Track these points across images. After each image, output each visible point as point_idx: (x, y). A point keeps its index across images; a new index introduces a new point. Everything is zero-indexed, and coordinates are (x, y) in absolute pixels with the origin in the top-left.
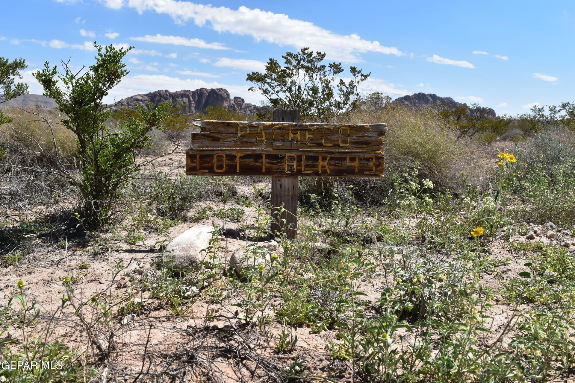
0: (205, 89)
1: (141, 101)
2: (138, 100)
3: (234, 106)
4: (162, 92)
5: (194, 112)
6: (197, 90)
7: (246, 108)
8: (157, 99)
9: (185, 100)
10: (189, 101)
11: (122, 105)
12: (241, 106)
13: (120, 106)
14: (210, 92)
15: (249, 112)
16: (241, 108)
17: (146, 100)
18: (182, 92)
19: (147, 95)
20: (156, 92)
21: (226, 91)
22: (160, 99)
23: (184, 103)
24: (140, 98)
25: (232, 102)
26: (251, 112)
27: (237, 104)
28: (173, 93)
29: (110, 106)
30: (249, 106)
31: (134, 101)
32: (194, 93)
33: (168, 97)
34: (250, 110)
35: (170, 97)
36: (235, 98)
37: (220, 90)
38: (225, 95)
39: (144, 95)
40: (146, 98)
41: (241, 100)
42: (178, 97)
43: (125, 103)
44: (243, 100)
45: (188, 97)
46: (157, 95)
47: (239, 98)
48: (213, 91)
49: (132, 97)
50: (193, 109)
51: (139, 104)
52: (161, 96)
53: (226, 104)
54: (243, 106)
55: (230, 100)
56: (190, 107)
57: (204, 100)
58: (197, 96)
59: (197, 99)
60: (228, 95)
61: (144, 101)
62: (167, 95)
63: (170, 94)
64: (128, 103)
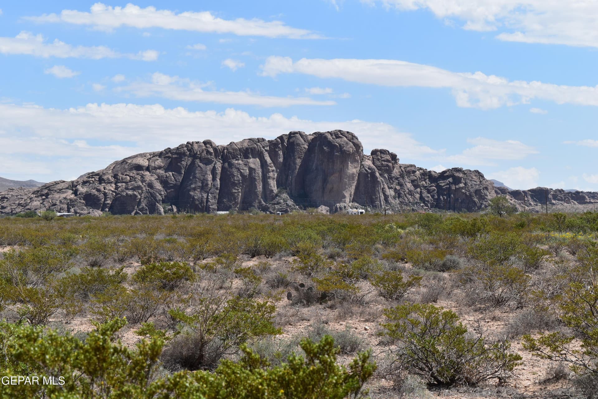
0: (300, 133)
1: (148, 169)
2: (139, 168)
3: (373, 174)
4: (196, 147)
5: (275, 190)
6: (281, 138)
7: (402, 176)
8: (186, 162)
9: (254, 163)
10: (264, 164)
11: (101, 181)
12: (389, 171)
13: (97, 184)
14: (313, 140)
15: (409, 185)
16: (390, 178)
17: (160, 168)
18: (246, 145)
19: (160, 154)
20: (182, 146)
21: (352, 138)
22: (193, 163)
23: (251, 169)
24: (145, 163)
25: (368, 163)
26: (416, 186)
27: (379, 168)
28: (224, 148)
29: (73, 186)
30: (409, 170)
31: (131, 170)
32: (273, 145)
33: (213, 157)
34: (413, 181)
35: (216, 157)
36: (374, 152)
37: (338, 134)
38: (350, 148)
39: (154, 155)
40: (159, 162)
41: (388, 157)
42: (235, 157)
43: (110, 177)
44: (394, 157)
45: (260, 155)
46: (184, 154)
47: (383, 152)
48: (319, 137)
49: (124, 161)
50: (273, 184)
51: (142, 176)
52: (194, 156)
53: (353, 169)
54: (396, 172)
55: (363, 158)
56: (265, 179)
57: (299, 161)
58: (281, 153)
59: (281, 160)
60: (358, 146)
61: (155, 168)
62: (208, 152)
63: (215, 149)
64: (115, 176)
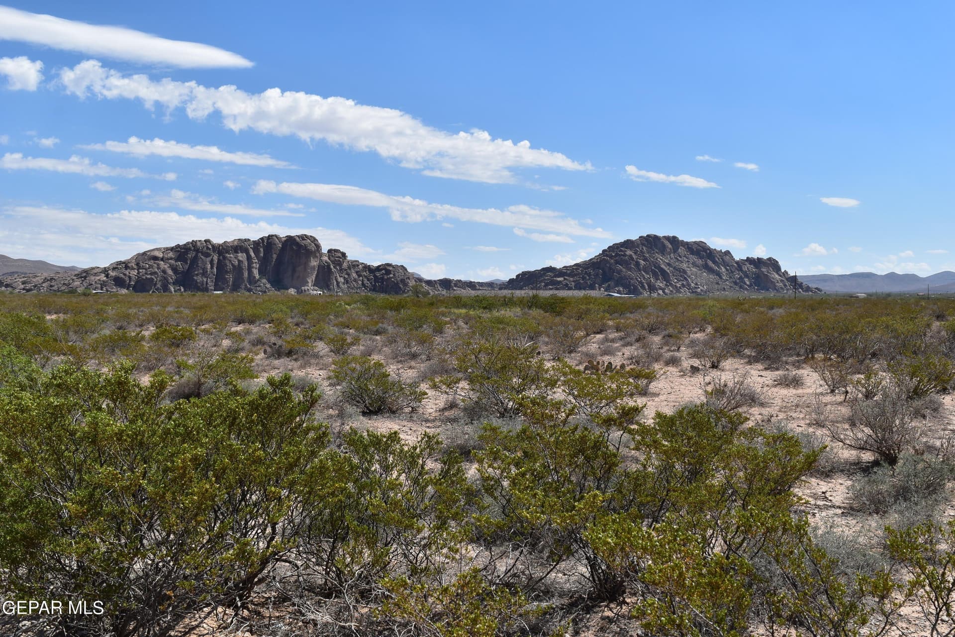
0: (276, 236)
1: (162, 259)
2: (155, 258)
3: (329, 266)
4: (199, 244)
5: (257, 276)
6: (262, 239)
7: (349, 268)
8: (191, 255)
9: (242, 256)
10: (249, 258)
11: (127, 267)
12: (340, 264)
13: (124, 270)
14: (285, 241)
15: (354, 275)
16: (341, 270)
17: (171, 259)
18: (236, 243)
19: (172, 249)
20: (188, 243)
21: (314, 240)
22: (196, 257)
23: (239, 261)
24: (160, 255)
25: (326, 258)
26: (359, 276)
27: (333, 262)
28: (220, 245)
29: (105, 271)
30: (355, 264)
31: (150, 259)
32: (257, 244)
33: (211, 252)
34: (357, 272)
35: (214, 251)
36: (330, 251)
37: (303, 237)
38: (312, 247)
39: (167, 249)
40: (171, 254)
41: (340, 255)
42: (228, 252)
43: (133, 265)
44: (344, 255)
45: (246, 251)
46: (190, 249)
47: (336, 251)
48: (290, 239)
49: (144, 253)
50: (256, 272)
51: (158, 265)
52: (197, 250)
53: (314, 263)
54: (345, 265)
55: (321, 255)
56: (250, 268)
57: (275, 256)
58: (262, 250)
59: (262, 255)
60: (318, 247)
61: (168, 259)
62: (208, 248)
63: (213, 246)
64: (138, 264)
